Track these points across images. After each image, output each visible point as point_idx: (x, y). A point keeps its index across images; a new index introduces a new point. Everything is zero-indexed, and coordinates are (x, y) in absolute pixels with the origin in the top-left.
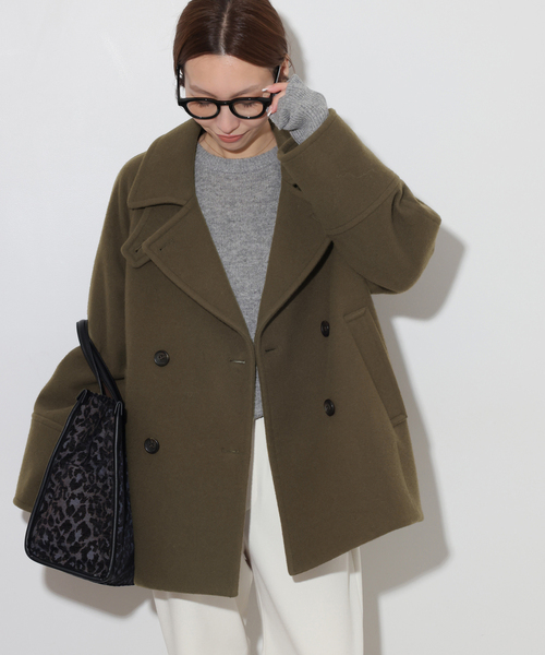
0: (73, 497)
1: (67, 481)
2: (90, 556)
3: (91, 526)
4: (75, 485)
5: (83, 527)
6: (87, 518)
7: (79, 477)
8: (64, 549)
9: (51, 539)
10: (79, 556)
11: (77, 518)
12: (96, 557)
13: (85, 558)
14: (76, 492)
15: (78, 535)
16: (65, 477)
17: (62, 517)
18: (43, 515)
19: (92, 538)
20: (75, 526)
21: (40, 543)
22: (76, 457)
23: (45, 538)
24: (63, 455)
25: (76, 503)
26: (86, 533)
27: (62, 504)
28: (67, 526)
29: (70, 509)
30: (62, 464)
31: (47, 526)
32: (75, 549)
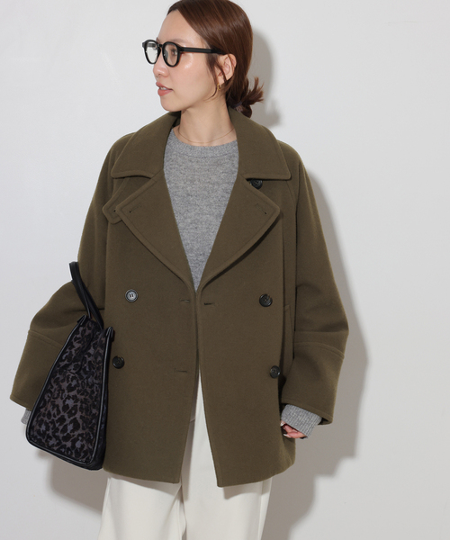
0: (69, 397)
1: (65, 385)
2: (78, 445)
3: (80, 421)
4: (70, 389)
5: (75, 421)
6: (78, 415)
7: (74, 383)
8: (57, 438)
9: (48, 429)
10: (69, 444)
11: (70, 414)
12: (83, 446)
13: (73, 446)
14: (72, 394)
15: (70, 427)
16: (63, 381)
17: (59, 412)
18: (42, 410)
19: (80, 431)
20: (68, 421)
21: (39, 432)
22: (72, 367)
23: (43, 428)
24: (62, 364)
25: (70, 403)
26: (76, 427)
27: (59, 402)
28: (62, 420)
29: (66, 407)
30: (60, 372)
31: (46, 419)
32: (66, 438)
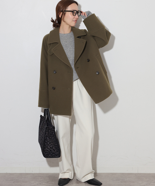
0: (50, 145)
1: (48, 143)
2: (56, 154)
3: (55, 149)
4: (50, 143)
6: (54, 148)
7: (50, 141)
8: (51, 154)
9: (48, 153)
10: (54, 154)
11: (52, 149)
12: (57, 154)
13: (55, 154)
14: (51, 144)
15: (53, 151)
16: (48, 142)
17: (49, 149)
18: (45, 150)
19: (55, 151)
20: (52, 150)
21: (46, 155)
22: (48, 138)
23: (47, 153)
24: (45, 138)
25: (51, 146)
27: (49, 147)
28: (51, 150)
29: (51, 148)
30: (46, 140)
31: (47, 152)
32: (53, 154)
